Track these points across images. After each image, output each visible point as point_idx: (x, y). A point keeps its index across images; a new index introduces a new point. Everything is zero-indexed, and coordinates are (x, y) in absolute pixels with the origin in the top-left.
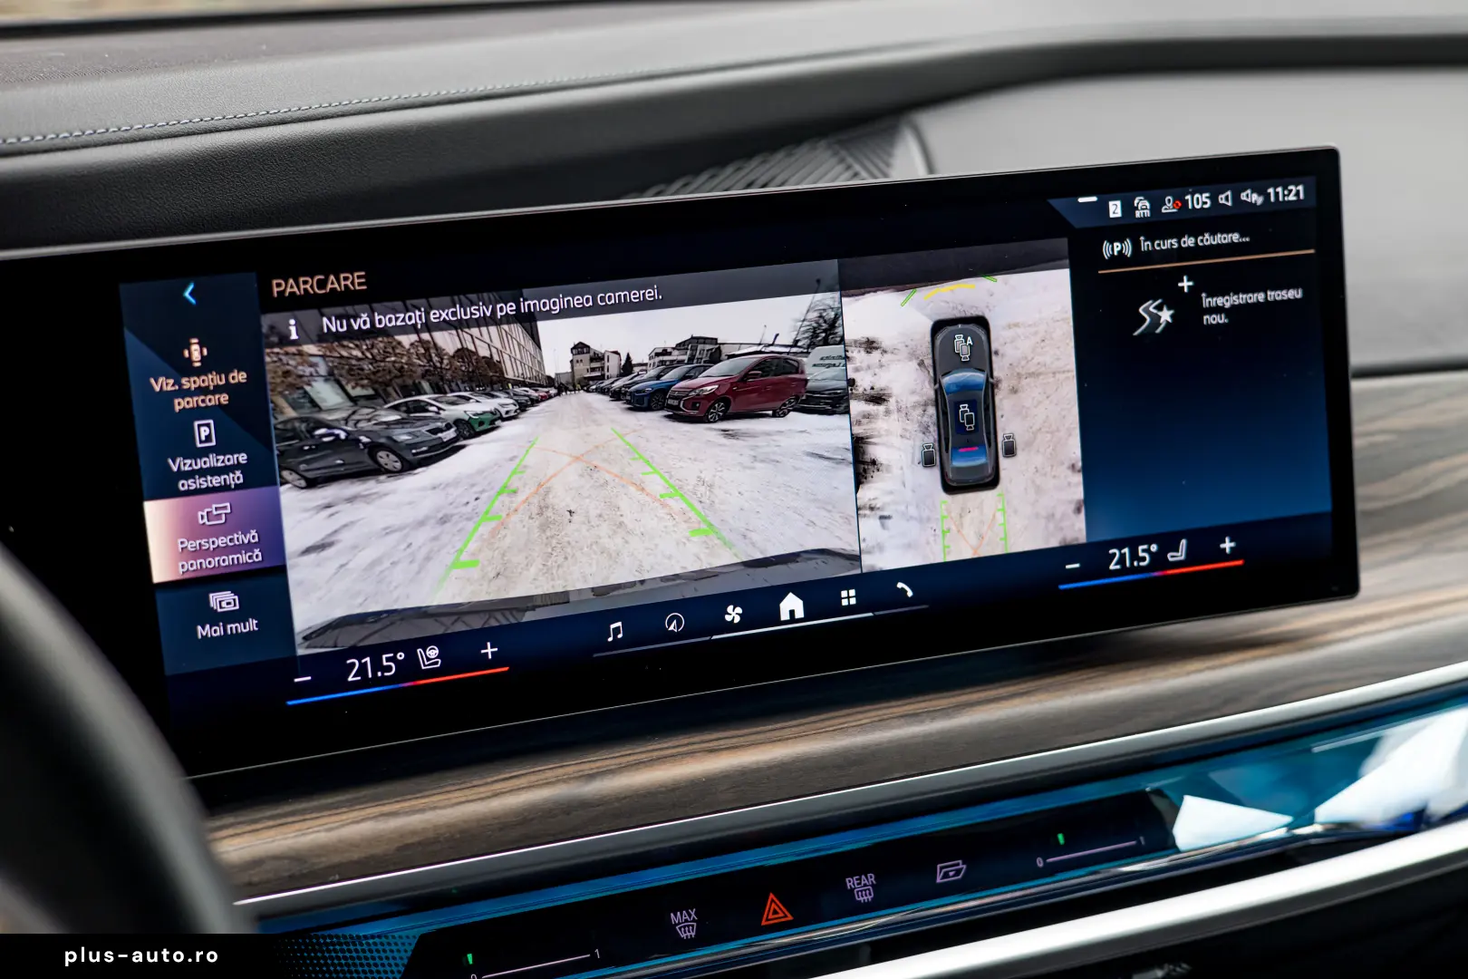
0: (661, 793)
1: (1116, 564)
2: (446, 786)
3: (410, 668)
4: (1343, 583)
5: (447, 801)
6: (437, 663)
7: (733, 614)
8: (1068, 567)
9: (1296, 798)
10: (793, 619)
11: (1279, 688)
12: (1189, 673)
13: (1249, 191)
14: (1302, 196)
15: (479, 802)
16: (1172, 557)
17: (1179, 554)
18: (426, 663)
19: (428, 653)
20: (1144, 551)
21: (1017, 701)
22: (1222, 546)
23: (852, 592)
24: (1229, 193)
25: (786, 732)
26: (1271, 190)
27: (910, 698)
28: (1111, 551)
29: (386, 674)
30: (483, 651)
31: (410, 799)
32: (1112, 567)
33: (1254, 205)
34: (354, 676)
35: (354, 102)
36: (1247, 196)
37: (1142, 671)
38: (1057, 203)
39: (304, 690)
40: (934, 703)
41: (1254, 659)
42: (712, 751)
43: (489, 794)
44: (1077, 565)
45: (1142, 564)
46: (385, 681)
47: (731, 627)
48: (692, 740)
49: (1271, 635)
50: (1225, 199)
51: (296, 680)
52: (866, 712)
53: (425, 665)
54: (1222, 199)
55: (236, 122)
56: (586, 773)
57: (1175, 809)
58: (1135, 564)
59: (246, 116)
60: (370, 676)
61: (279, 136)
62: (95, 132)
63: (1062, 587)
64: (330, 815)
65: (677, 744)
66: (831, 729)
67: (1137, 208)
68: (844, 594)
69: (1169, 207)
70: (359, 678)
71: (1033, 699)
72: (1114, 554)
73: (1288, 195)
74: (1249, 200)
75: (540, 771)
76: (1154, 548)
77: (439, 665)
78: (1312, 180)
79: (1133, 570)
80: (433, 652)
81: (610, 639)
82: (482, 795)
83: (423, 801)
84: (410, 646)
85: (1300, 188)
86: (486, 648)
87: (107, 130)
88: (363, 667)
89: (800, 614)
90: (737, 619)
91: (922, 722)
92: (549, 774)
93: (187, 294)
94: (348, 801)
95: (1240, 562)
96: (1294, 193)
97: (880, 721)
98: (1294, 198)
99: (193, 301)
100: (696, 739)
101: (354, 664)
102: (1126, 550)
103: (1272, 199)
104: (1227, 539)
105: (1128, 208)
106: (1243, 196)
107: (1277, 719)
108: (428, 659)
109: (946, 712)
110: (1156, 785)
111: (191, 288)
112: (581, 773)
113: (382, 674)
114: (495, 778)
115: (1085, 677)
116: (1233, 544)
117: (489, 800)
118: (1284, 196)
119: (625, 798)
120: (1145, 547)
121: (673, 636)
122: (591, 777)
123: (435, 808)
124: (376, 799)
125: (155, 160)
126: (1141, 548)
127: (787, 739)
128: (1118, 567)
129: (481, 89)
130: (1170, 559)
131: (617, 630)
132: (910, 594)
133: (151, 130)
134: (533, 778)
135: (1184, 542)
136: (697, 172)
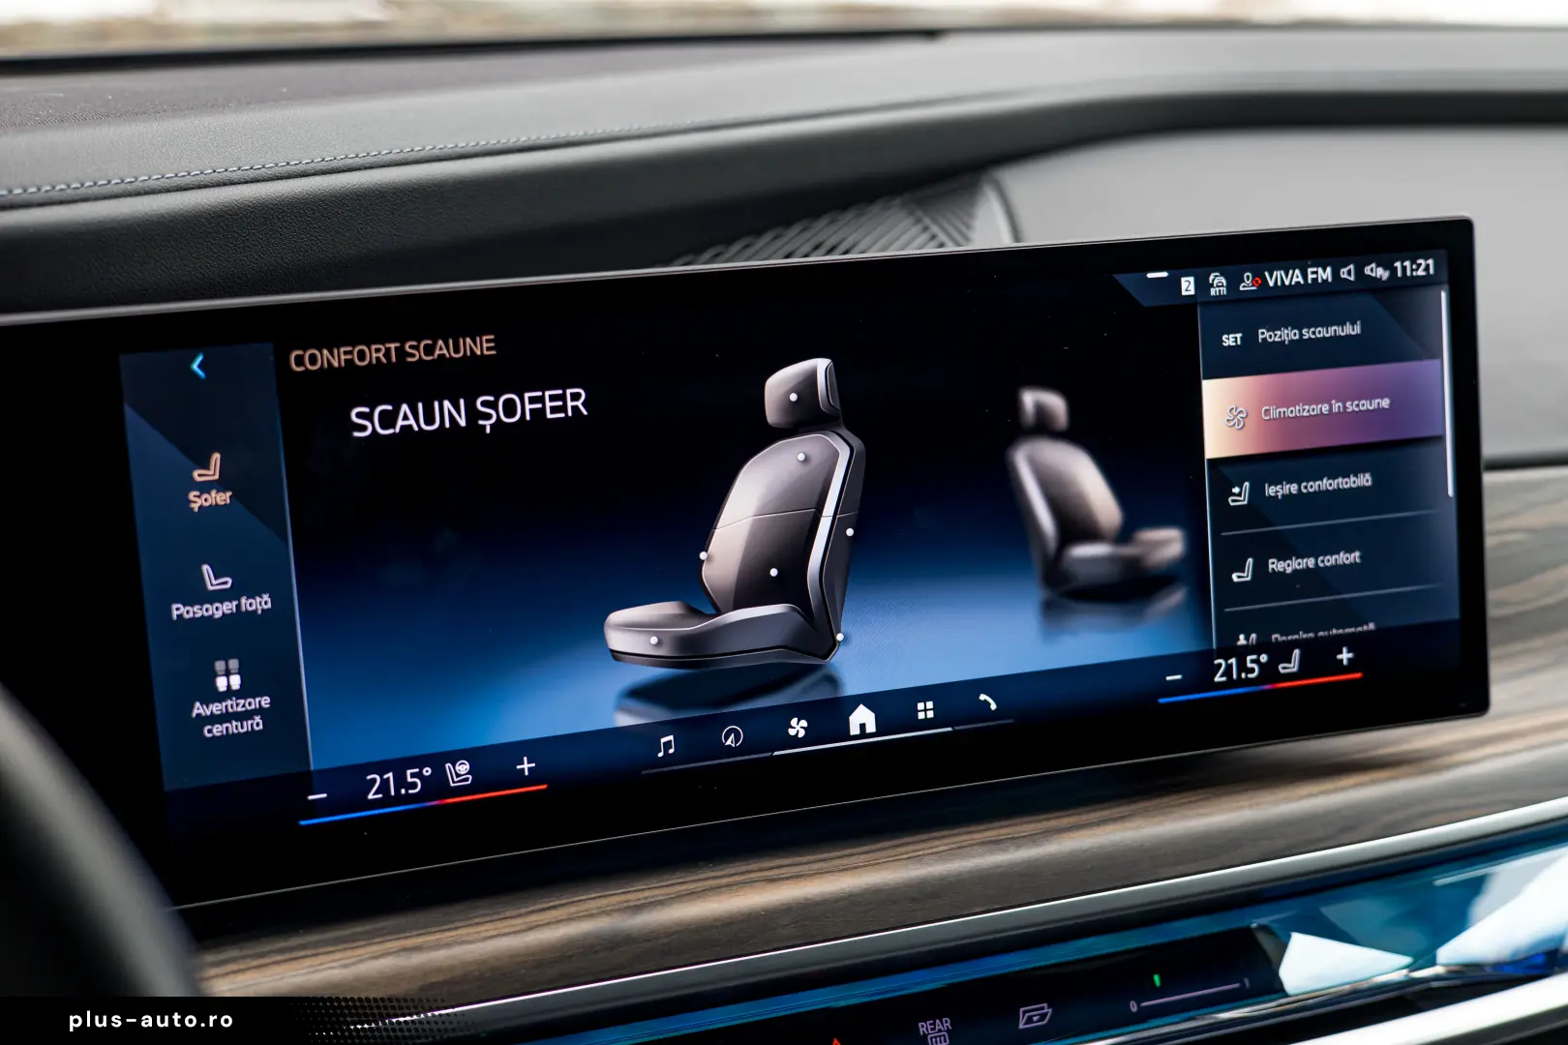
0: (717, 927)
1: (1222, 676)
2: (475, 917)
3: (437, 785)
4: (1472, 699)
5: (476, 935)
6: (467, 779)
7: (798, 727)
8: (1169, 678)
9: (1416, 937)
10: (863, 734)
11: (1399, 815)
12: (1302, 798)
13: (1373, 265)
14: (1432, 271)
15: (513, 935)
16: (1284, 668)
17: (1292, 665)
18: (456, 780)
19: (457, 768)
20: (1253, 661)
21: (1110, 828)
22: (1339, 657)
23: (930, 705)
24: (1352, 267)
25: (854, 860)
26: (1398, 264)
27: (991, 822)
28: (1216, 662)
29: (410, 791)
30: (519, 767)
31: (435, 932)
32: (1217, 679)
33: (1378, 280)
34: (375, 794)
35: (384, 152)
36: (1372, 270)
37: (1250, 794)
38: (1124, 279)
39: (318, 809)
40: (1018, 828)
41: (1373, 782)
42: (772, 880)
43: (523, 927)
44: (1179, 677)
45: (1250, 676)
46: (409, 799)
47: (796, 741)
48: (750, 867)
49: (1392, 755)
50: (1347, 273)
51: (311, 797)
52: (944, 837)
53: (454, 782)
54: (1344, 273)
55: (252, 174)
56: (632, 904)
57: (1282, 947)
58: (1243, 675)
59: (264, 167)
60: (393, 793)
61: (300, 190)
62: (95, 184)
63: (1162, 701)
64: (346, 949)
65: (733, 872)
66: (906, 856)
67: (1212, 285)
68: (921, 706)
69: (1247, 285)
70: (380, 796)
71: (1127, 825)
72: (1220, 665)
73: (1417, 270)
74: (1374, 275)
75: (580, 901)
76: (1264, 658)
77: (469, 782)
78: (1443, 253)
79: (1240, 683)
80: (463, 768)
81: (661, 755)
82: (518, 928)
83: (453, 933)
84: (438, 760)
85: (1430, 262)
86: (523, 764)
87: (109, 182)
88: (385, 783)
89: (871, 728)
90: (802, 733)
91: (1005, 850)
92: (592, 904)
93: (195, 366)
94: (365, 933)
95: (1358, 675)
96: (1424, 267)
97: (960, 848)
98: (1424, 273)
99: (201, 373)
100: (753, 866)
101: (374, 780)
102: (1233, 661)
103: (1399, 274)
104: (1345, 650)
105: (1203, 285)
106: (1367, 270)
107: (1398, 850)
108: (458, 775)
109: (1032, 839)
110: (1265, 921)
111: (200, 359)
112: (626, 904)
113: (406, 791)
114: (531, 908)
115: (1185, 800)
116: (1350, 655)
117: (525, 934)
118: (1412, 270)
119: (674, 934)
120: (1254, 657)
121: (730, 751)
122: (638, 908)
123: (464, 942)
124: (396, 932)
125: (162, 216)
126: (1249, 658)
127: (856, 868)
128: (1224, 679)
129: (524, 139)
130: (1282, 671)
131: (668, 745)
132: (993, 706)
133: (158, 183)
134: (572, 909)
135: (1297, 652)
136: (758, 233)
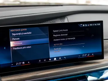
8: (79, 56)
23: (60, 58)
33: (96, 25)
38: (79, 25)
47: (50, 61)
50: (93, 25)
69: (88, 25)
78: (101, 23)
80: (24, 62)
81: (39, 62)
96: (99, 24)
105: (85, 25)
110: (86, 75)
121: (45, 61)
122: (37, 74)
132: (65, 58)
136: (48, 21)
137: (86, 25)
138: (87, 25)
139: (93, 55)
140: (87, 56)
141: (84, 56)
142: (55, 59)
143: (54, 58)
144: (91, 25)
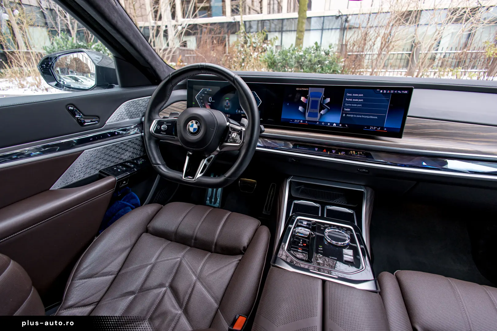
3: (300, 122)
7: (329, 124)
14: (407, 93)
17: (379, 129)
30: (306, 122)
32: (370, 128)
33: (399, 93)
39: (291, 122)
44: (366, 127)
47: (329, 125)
63: (364, 129)
68: (340, 125)
73: (404, 92)
78: (409, 91)
84: (300, 120)
126: (374, 127)
132: (347, 126)
137: (385, 91)
138: (387, 91)
139: (386, 130)
140: (376, 129)
141: (372, 129)
142: (335, 125)
143: (334, 123)
144: (392, 92)
